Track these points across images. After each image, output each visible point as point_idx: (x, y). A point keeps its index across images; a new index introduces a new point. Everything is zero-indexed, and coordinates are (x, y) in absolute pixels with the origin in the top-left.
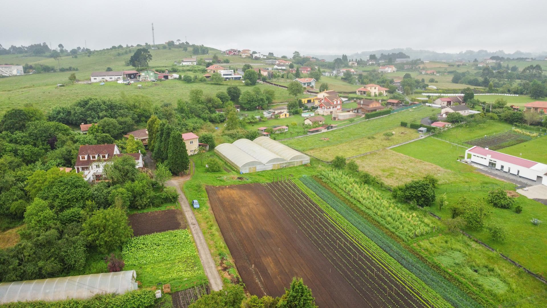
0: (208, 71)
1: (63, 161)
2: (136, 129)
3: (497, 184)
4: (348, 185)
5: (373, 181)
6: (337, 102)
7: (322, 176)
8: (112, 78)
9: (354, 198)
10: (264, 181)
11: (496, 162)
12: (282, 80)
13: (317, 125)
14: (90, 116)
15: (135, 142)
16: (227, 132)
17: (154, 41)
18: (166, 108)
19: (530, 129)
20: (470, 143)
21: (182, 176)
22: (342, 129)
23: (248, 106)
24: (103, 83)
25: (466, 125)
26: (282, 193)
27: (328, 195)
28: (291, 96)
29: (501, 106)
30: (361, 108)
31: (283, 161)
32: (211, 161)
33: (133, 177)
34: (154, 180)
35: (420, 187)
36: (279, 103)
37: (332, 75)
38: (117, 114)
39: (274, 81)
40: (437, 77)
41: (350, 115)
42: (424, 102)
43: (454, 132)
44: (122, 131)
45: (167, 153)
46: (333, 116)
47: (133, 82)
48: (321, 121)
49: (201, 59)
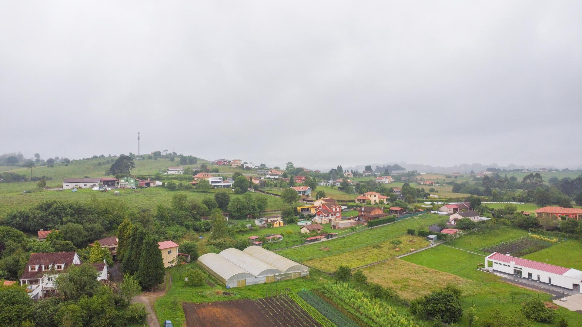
0: (195, 179)
1: (6, 273)
2: (105, 237)
3: (529, 295)
4: (356, 299)
5: (385, 294)
6: (336, 209)
7: (324, 290)
8: (86, 185)
9: (365, 316)
10: (254, 296)
11: (521, 269)
12: (275, 189)
13: (315, 233)
14: (52, 221)
15: (100, 251)
16: (212, 241)
17: (139, 151)
18: (143, 214)
19: (548, 235)
20: (488, 251)
21: (155, 291)
22: (344, 238)
23: (237, 214)
24: (76, 190)
25: (479, 232)
26: (277, 310)
27: (334, 312)
28: (286, 204)
29: (511, 212)
30: (362, 215)
31: (278, 273)
32: (192, 273)
33: (92, 291)
34: (118, 296)
35: (443, 299)
36: (272, 211)
37: (328, 184)
38: (84, 219)
39: (267, 189)
40: (436, 187)
41: (351, 223)
42: (429, 210)
43: (468, 239)
44: (87, 239)
45: (138, 262)
46: (332, 224)
47: (110, 189)
48: (319, 230)
49: (189, 168)
